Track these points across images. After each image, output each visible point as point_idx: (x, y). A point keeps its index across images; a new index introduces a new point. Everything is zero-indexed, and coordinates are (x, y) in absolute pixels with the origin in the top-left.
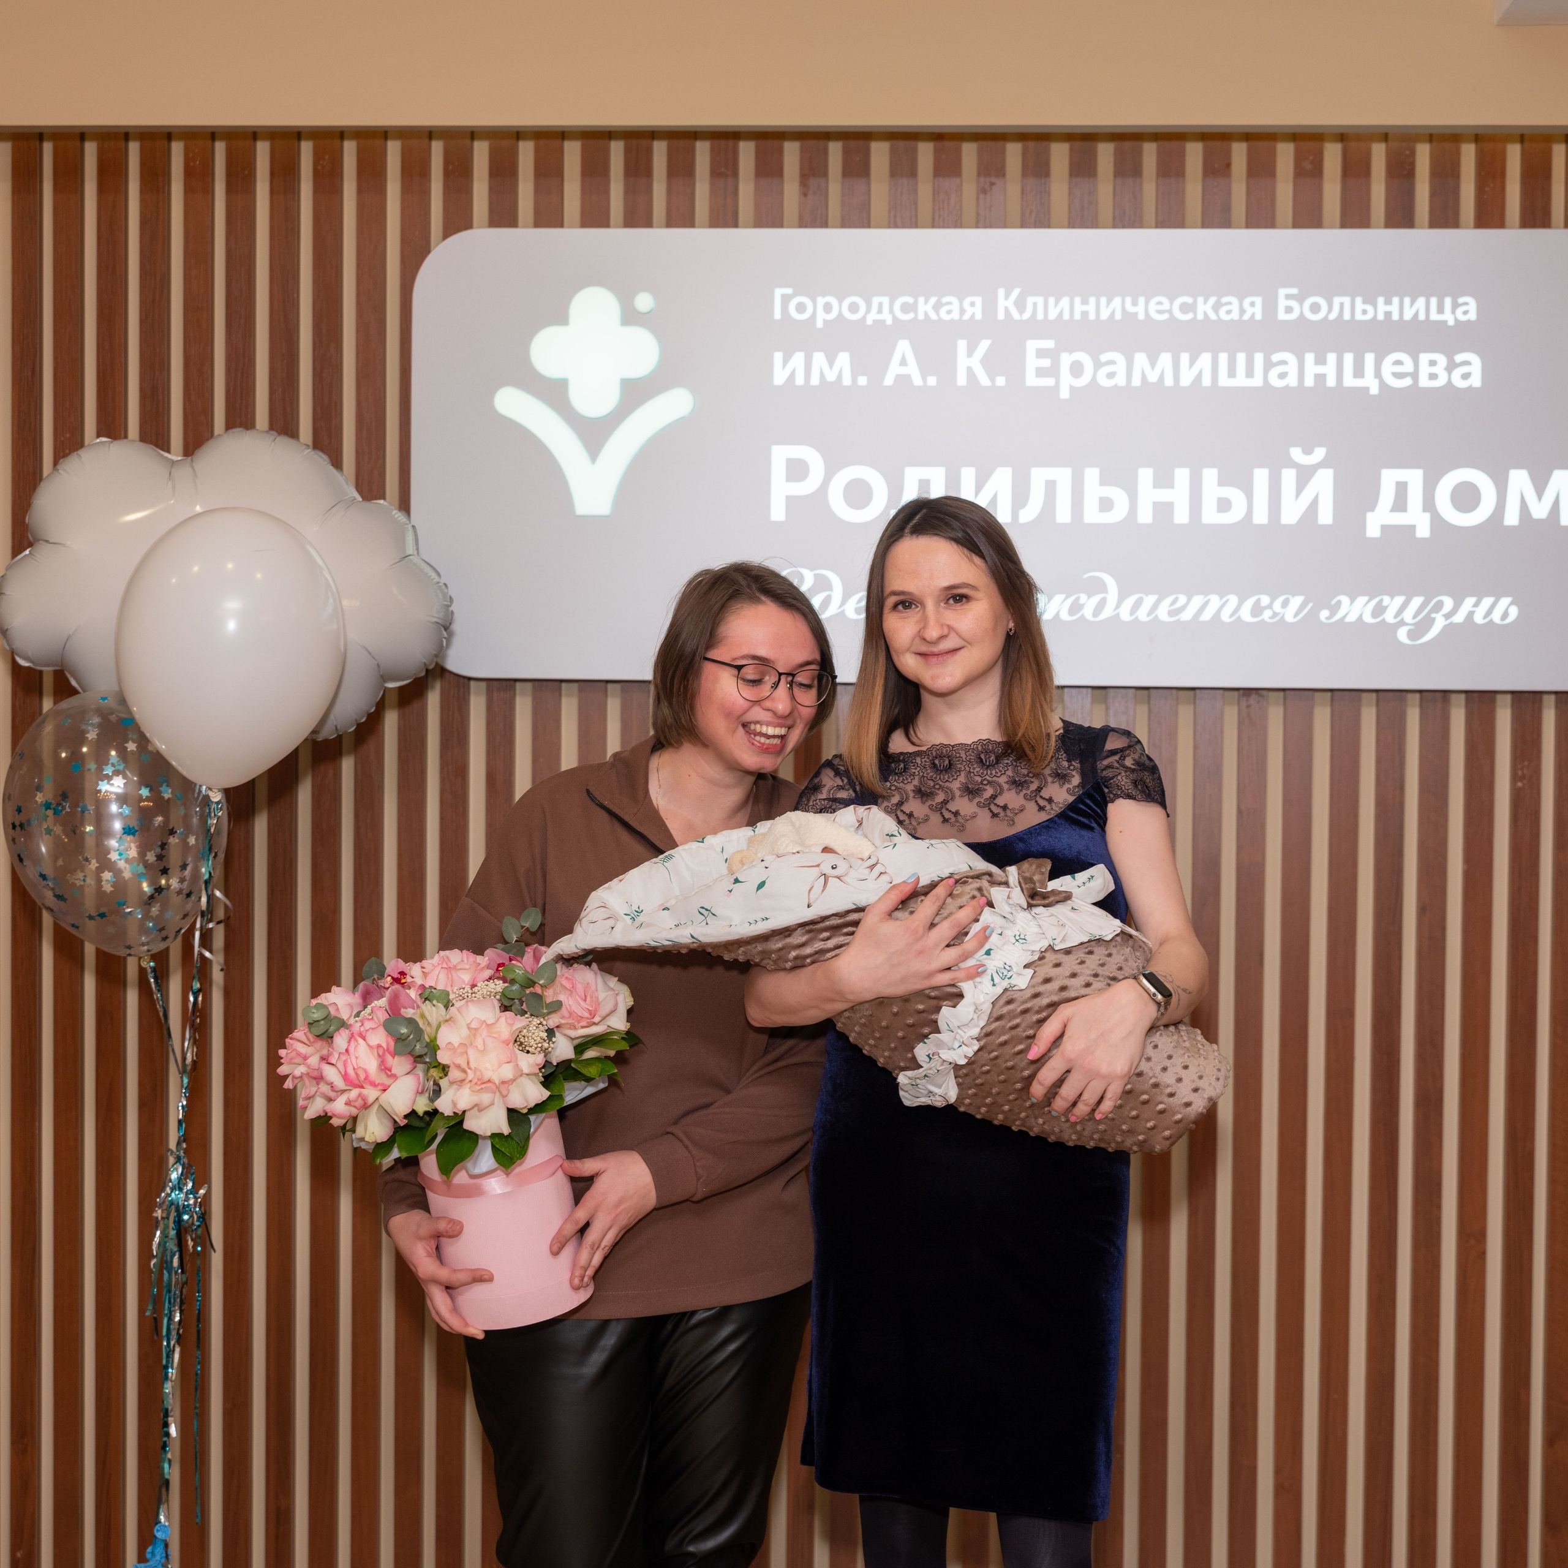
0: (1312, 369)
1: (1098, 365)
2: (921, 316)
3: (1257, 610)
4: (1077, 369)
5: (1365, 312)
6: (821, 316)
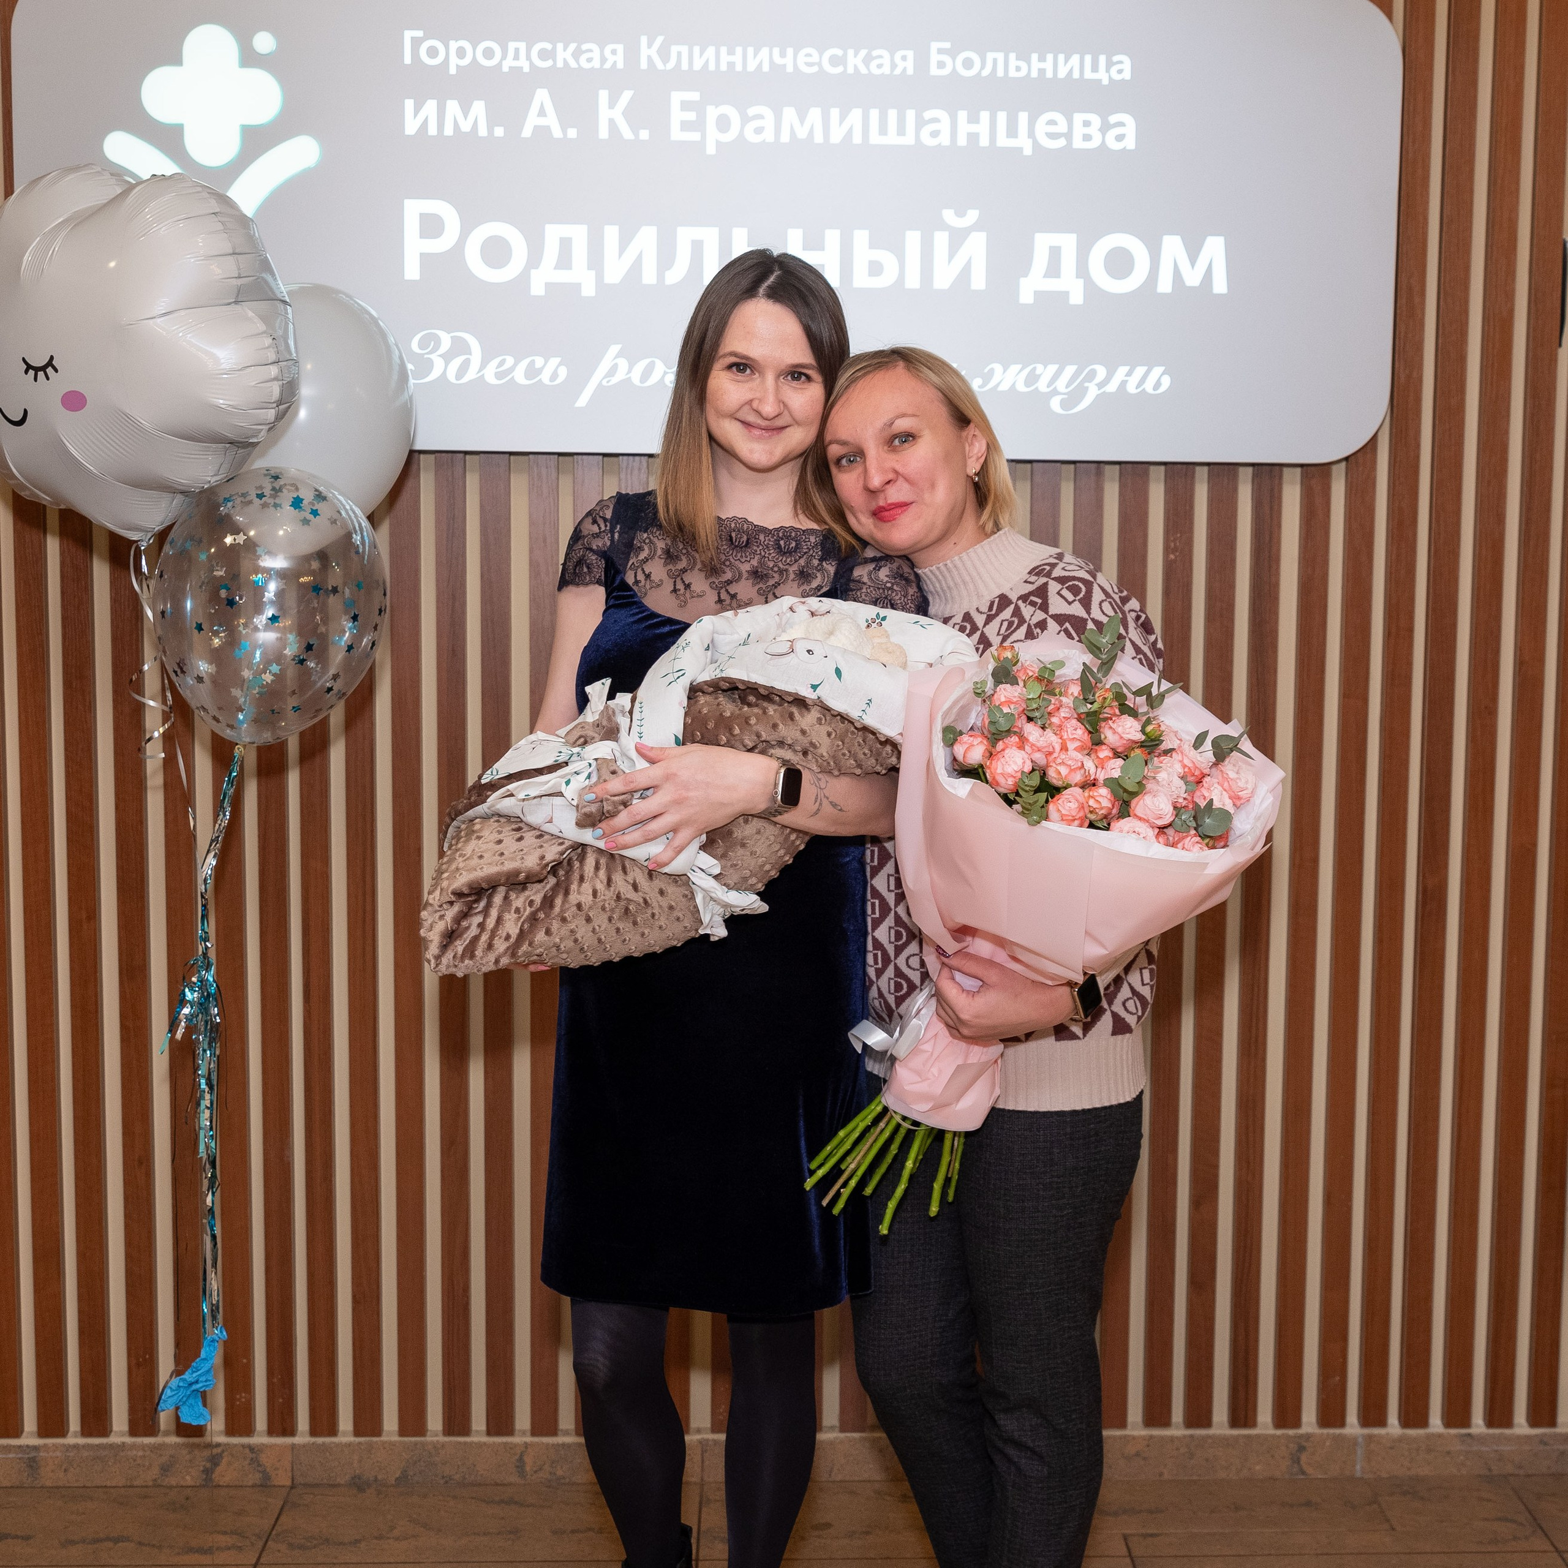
0: (964, 127)
2: (560, 64)
4: (723, 123)
5: (1018, 69)
6: (454, 61)
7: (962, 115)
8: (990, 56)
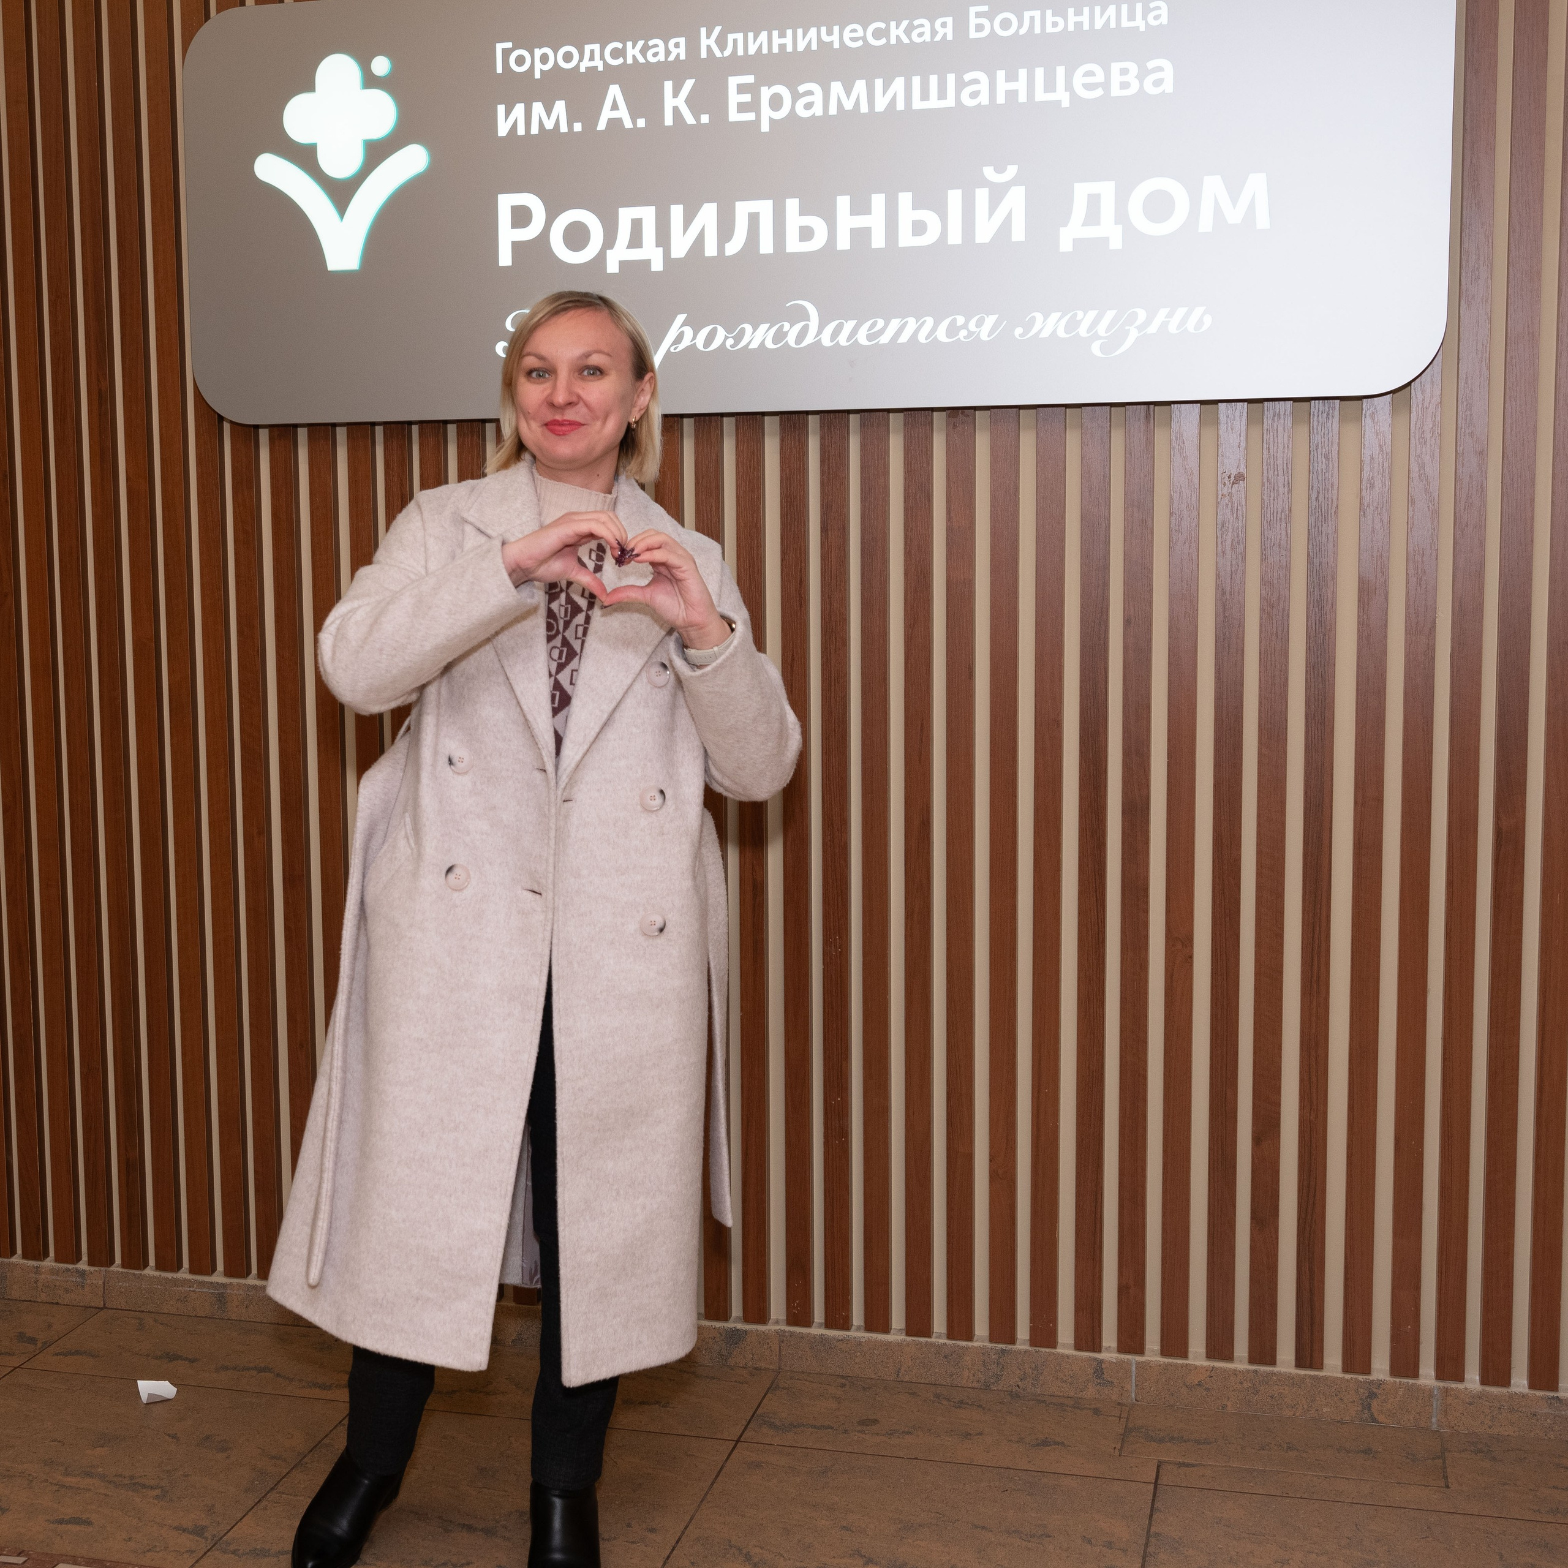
0: (1003, 86)
1: (796, 96)
2: (630, 61)
3: (952, 330)
4: (776, 102)
5: (1055, 24)
6: (539, 67)
7: (1001, 75)
8: (1027, 15)
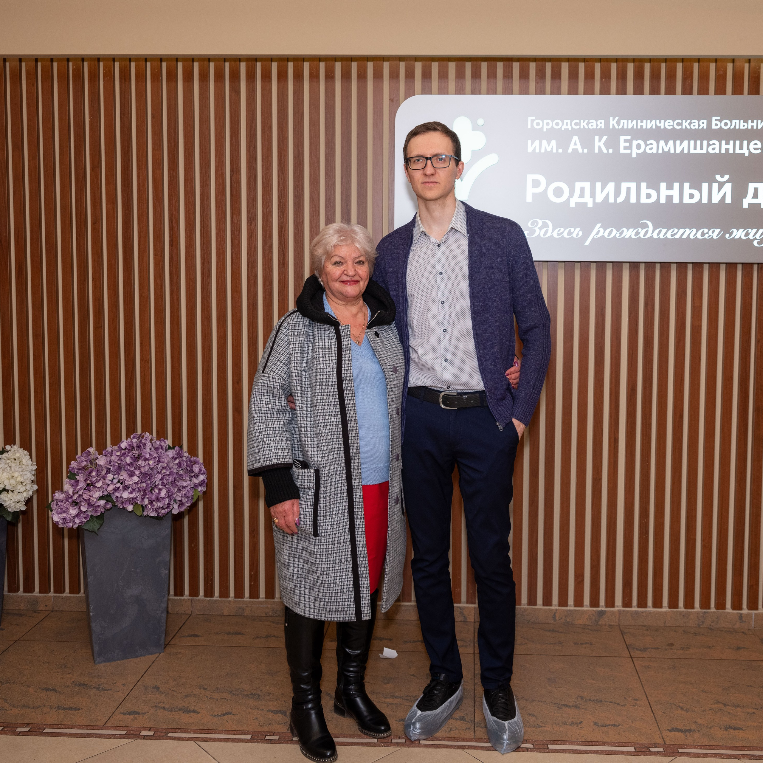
0: (724, 146)
1: (646, 145)
2: (582, 127)
3: (703, 234)
4: (639, 147)
5: (744, 126)
6: (545, 127)
7: (723, 142)
8: (734, 121)
